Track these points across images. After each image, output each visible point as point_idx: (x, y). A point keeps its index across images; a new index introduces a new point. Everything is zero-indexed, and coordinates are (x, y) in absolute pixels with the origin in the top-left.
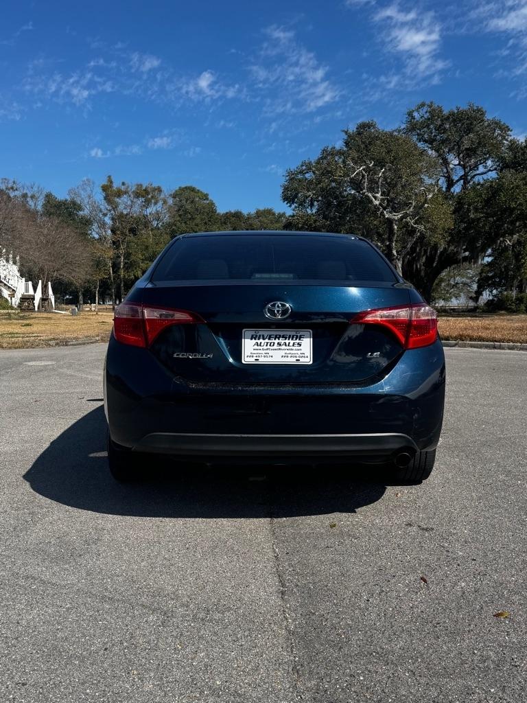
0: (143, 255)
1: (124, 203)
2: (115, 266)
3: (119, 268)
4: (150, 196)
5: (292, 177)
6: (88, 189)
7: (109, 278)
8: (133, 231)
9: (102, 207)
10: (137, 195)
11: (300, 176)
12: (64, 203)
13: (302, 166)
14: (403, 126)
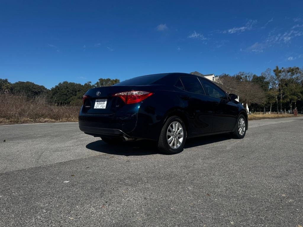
0: (290, 93)
1: (282, 76)
2: (279, 98)
3: (280, 99)
4: (294, 71)
6: (269, 72)
7: (276, 102)
8: (286, 85)
9: (275, 77)
10: (288, 72)
12: (260, 77)
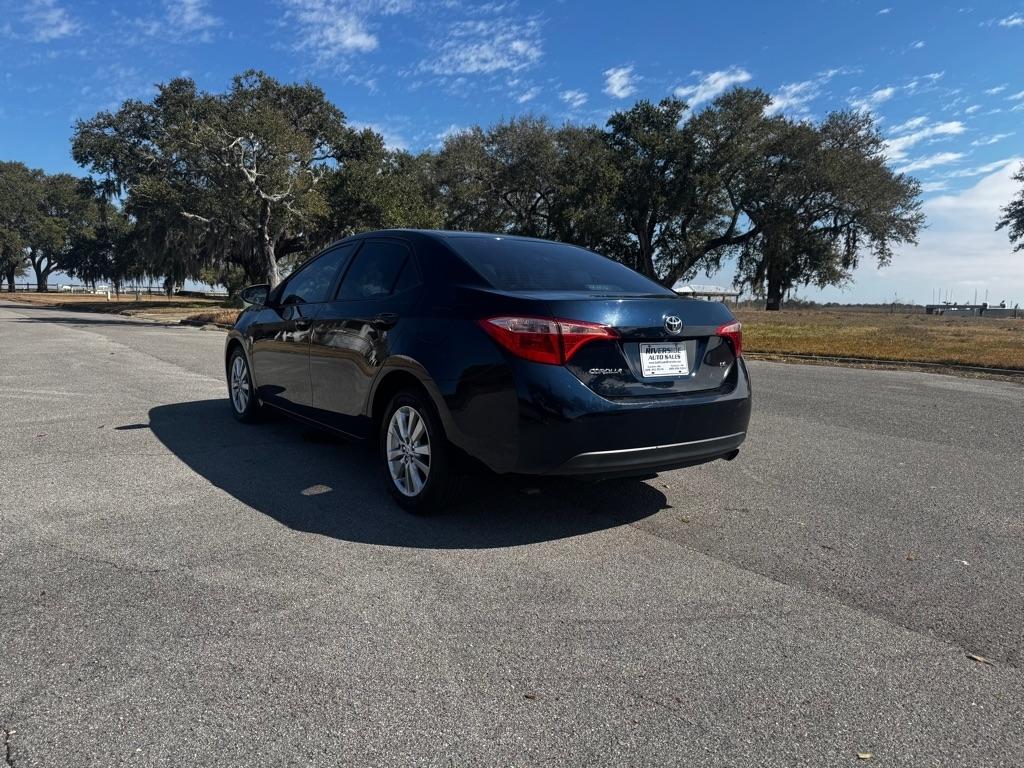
5: (85, 131)
11: (96, 131)
13: (98, 118)
14: (229, 92)
